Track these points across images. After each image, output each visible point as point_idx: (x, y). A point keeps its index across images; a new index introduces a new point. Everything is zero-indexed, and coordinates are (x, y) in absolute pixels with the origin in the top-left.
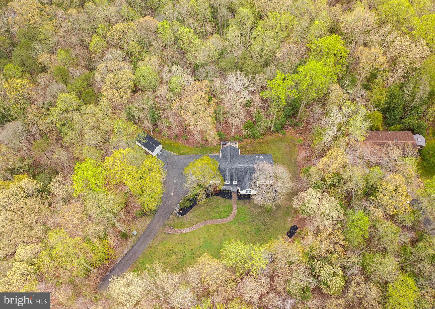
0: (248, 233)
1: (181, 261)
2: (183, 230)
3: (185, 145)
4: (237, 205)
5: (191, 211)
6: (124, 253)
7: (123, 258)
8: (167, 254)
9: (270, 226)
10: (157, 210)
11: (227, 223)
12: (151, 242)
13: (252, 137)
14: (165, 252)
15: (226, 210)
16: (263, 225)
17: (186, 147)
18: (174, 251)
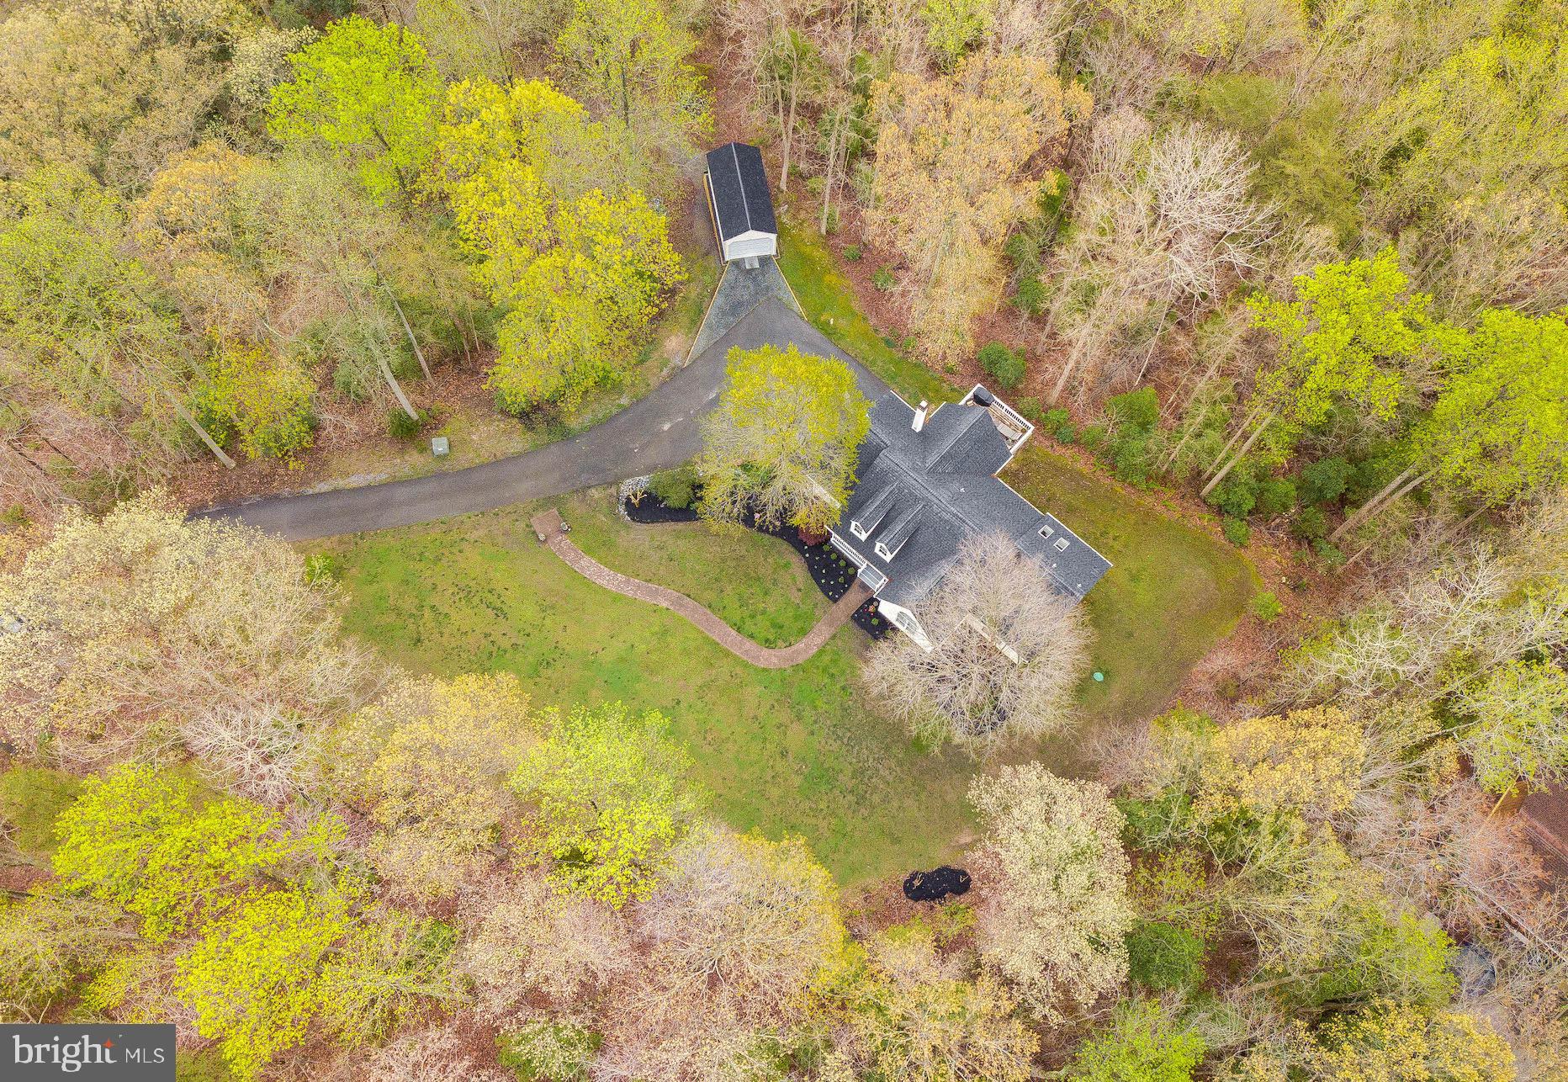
0: (784, 754)
1: (491, 654)
2: (589, 566)
3: (857, 305)
4: (834, 637)
5: (670, 526)
6: (354, 481)
7: (336, 492)
8: (468, 595)
9: (876, 799)
10: (575, 437)
11: (746, 665)
12: (464, 517)
13: (1111, 458)
14: (472, 584)
15: (780, 620)
16: (859, 773)
17: (854, 314)
18: (499, 604)
